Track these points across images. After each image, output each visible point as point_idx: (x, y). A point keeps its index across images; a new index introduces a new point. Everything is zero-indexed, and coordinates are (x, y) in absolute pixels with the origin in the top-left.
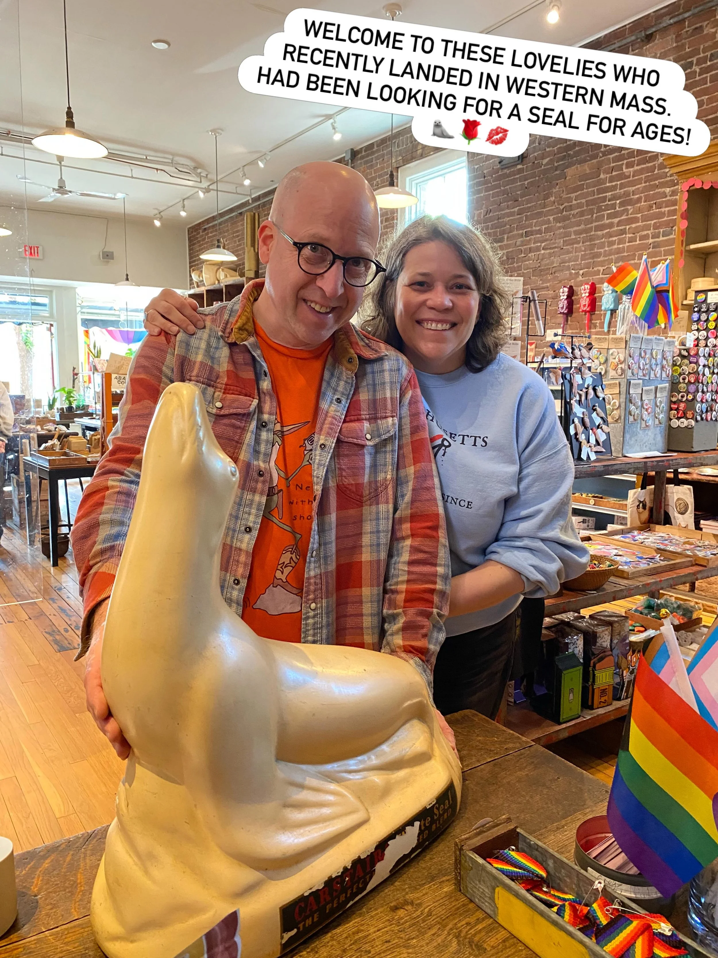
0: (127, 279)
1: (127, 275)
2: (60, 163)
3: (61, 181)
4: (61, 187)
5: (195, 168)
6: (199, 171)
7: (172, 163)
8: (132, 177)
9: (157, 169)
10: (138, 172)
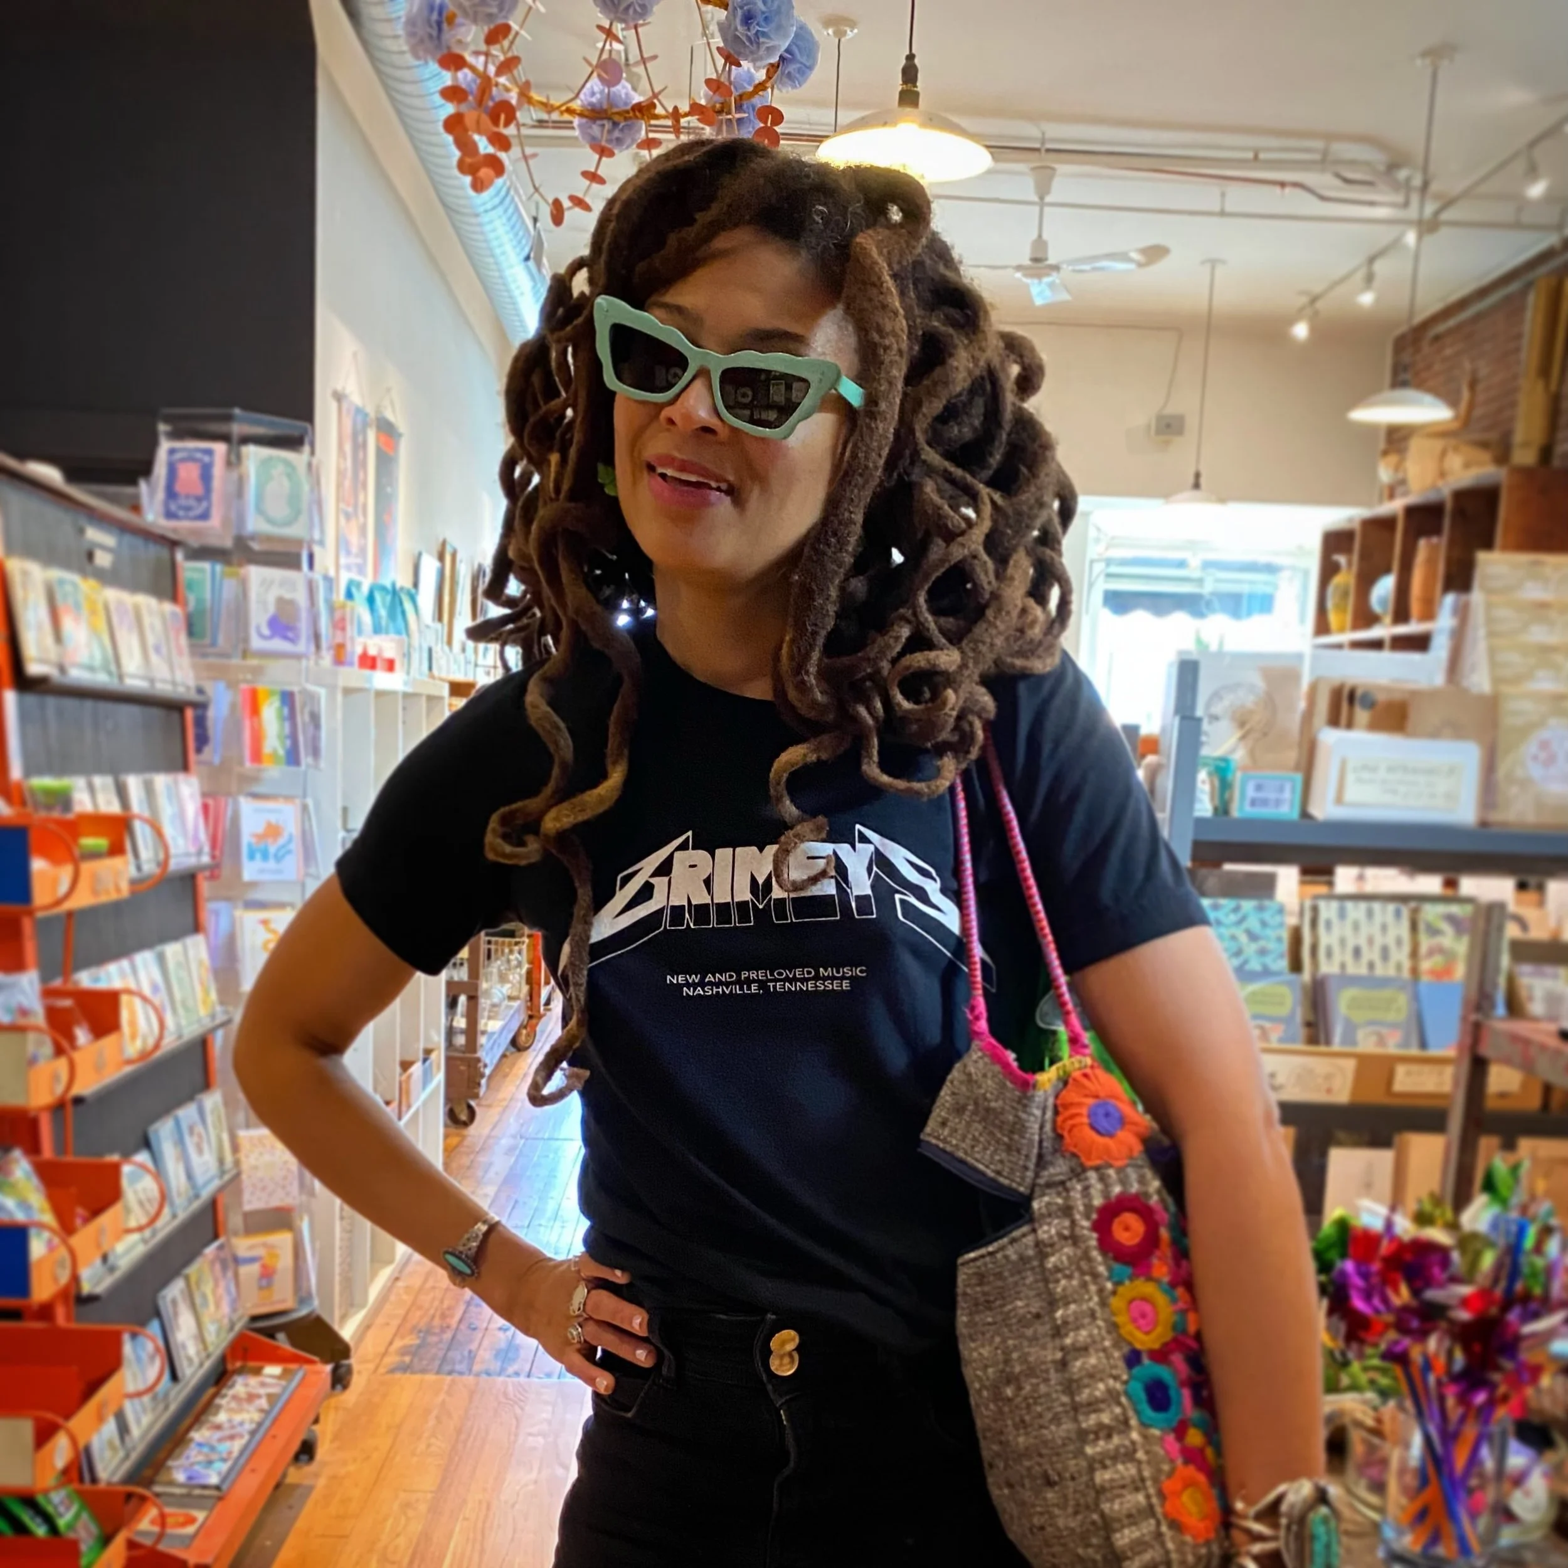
0: (1197, 486)
1: (1197, 476)
2: (1042, 198)
3: (1040, 244)
4: (1036, 260)
5: (1393, 167)
6: (1402, 174)
7: (1325, 162)
8: (1223, 214)
9: (1283, 184)
10: (1239, 197)
